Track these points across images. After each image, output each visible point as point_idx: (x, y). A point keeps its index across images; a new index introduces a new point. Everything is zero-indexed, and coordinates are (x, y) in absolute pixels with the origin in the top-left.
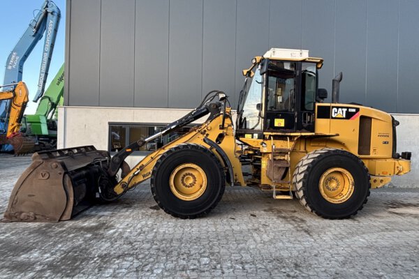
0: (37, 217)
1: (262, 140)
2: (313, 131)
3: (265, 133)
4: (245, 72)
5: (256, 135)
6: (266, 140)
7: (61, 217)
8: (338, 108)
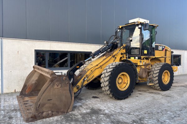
0: (53, 113)
1: (140, 60)
2: (154, 56)
3: (141, 57)
4: (120, 27)
5: (137, 58)
6: (142, 59)
7: (68, 110)
8: (160, 46)
